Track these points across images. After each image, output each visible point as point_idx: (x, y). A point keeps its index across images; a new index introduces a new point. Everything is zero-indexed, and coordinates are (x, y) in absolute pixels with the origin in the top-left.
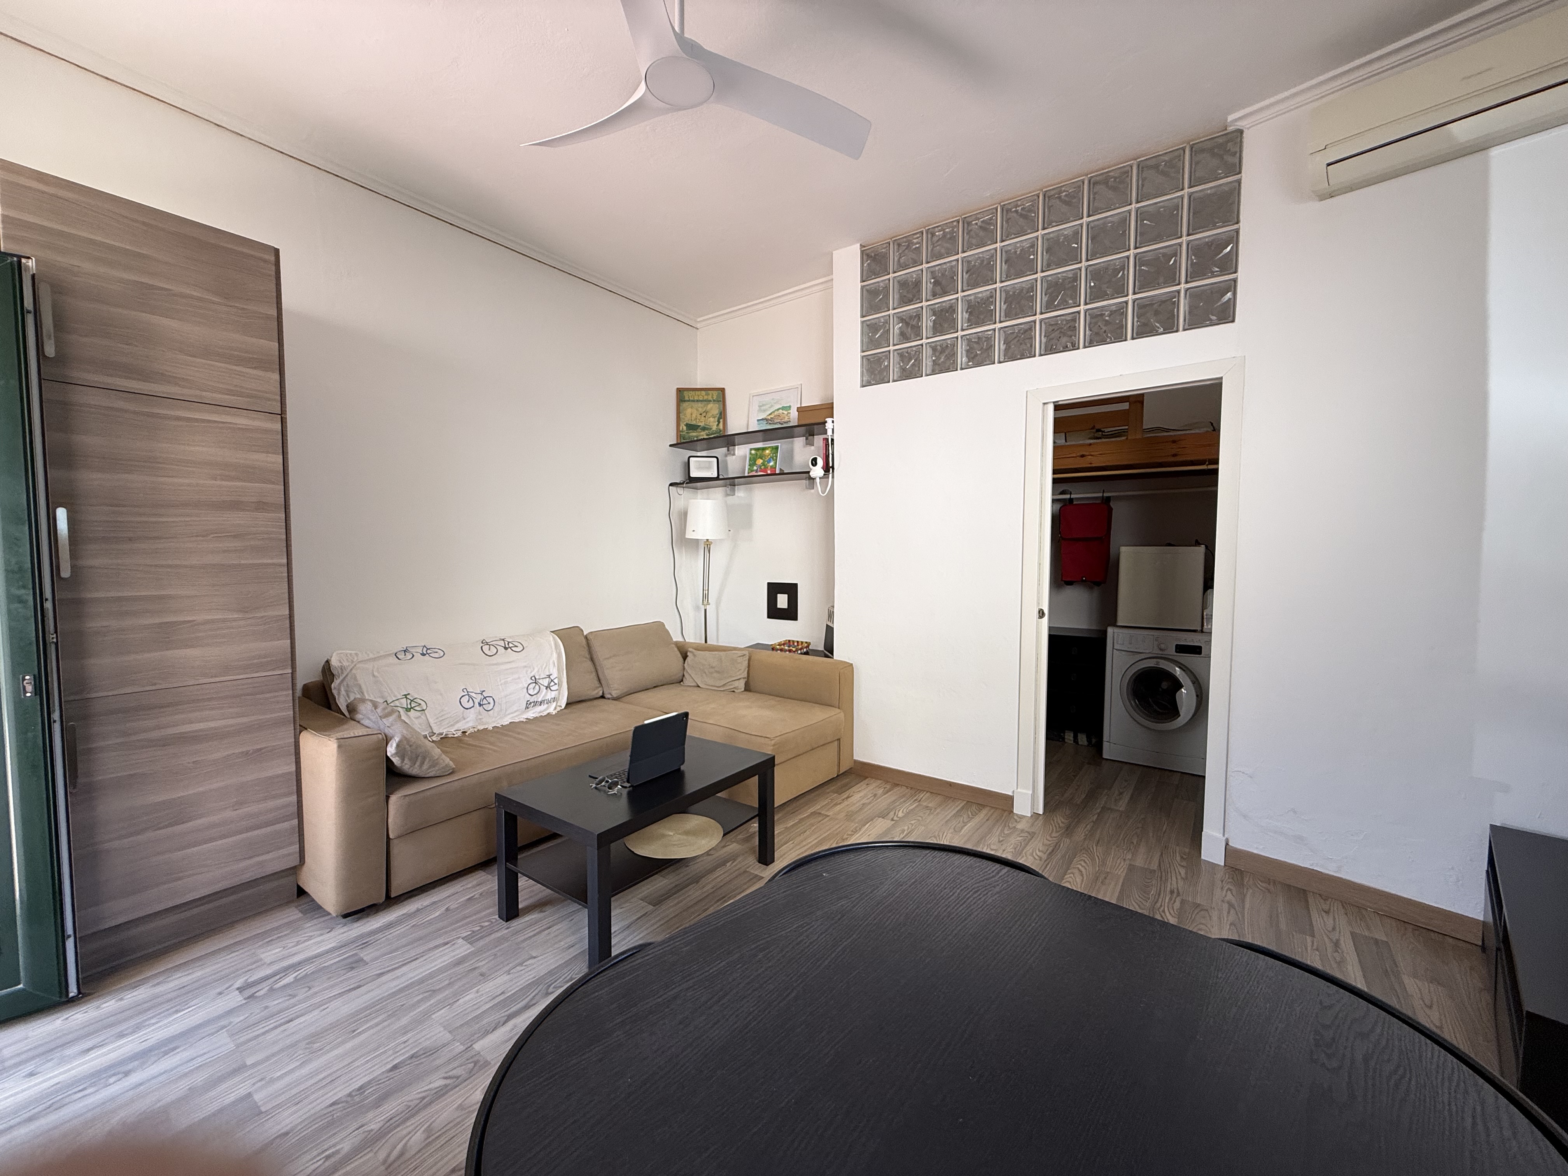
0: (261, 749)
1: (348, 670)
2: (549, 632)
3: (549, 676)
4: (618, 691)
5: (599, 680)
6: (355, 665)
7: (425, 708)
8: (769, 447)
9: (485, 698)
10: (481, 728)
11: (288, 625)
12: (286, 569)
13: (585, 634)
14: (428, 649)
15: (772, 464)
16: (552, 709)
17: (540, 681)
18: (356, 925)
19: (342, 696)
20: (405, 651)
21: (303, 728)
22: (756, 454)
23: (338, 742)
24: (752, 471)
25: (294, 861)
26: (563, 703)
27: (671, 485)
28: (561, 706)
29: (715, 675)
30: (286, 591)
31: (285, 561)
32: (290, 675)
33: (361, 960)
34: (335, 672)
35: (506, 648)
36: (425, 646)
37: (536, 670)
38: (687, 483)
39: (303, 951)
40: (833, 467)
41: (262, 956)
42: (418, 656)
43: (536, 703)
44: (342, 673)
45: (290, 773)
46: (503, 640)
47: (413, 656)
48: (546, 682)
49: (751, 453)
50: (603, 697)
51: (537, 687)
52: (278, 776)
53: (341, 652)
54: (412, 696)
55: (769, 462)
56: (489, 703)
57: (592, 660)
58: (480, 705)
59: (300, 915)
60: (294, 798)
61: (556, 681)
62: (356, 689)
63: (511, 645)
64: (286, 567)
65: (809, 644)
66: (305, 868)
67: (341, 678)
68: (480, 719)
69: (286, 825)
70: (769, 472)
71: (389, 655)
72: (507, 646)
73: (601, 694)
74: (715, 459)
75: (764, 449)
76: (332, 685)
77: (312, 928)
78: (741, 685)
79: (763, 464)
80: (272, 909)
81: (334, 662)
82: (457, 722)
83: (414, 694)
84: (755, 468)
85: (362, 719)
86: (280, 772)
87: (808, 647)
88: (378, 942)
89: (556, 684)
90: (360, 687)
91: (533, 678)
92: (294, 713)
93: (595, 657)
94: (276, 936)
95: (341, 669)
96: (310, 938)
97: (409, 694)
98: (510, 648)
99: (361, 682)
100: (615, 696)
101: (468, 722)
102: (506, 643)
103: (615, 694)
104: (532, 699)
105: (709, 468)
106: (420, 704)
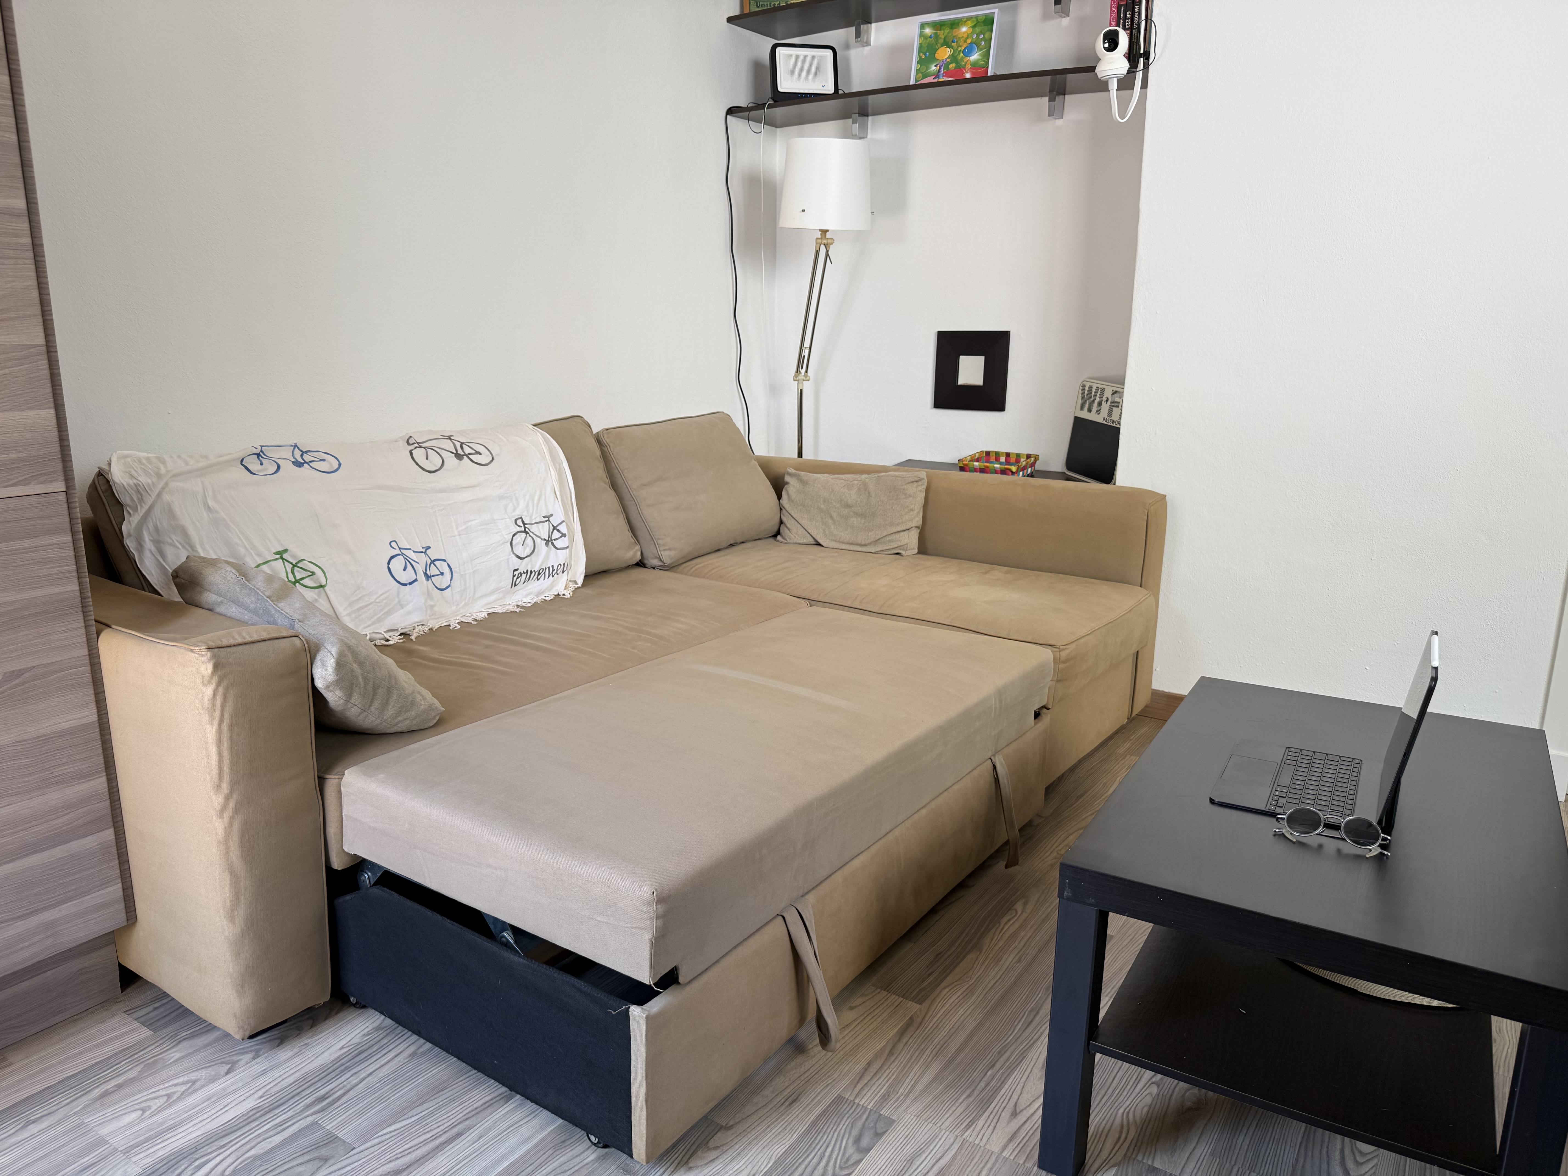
0: (20, 673)
1: (154, 496)
2: (531, 427)
3: (548, 518)
4: (672, 553)
5: (632, 529)
6: (167, 484)
7: (324, 583)
8: (969, 19)
9: (433, 562)
10: (435, 624)
11: (46, 372)
12: (26, 226)
13: (594, 433)
14: (303, 453)
15: (975, 57)
16: (561, 586)
17: (534, 529)
18: (284, 1053)
19: (147, 554)
20: (258, 455)
21: (103, 625)
22: (937, 36)
23: (214, 656)
24: (925, 76)
25: (115, 918)
26: (579, 572)
27: (731, 111)
28: (576, 582)
29: (854, 520)
30: (33, 282)
31: (21, 204)
32: (63, 496)
33: (332, 1139)
34: (124, 499)
35: (459, 457)
36: (296, 446)
37: (522, 504)
38: (770, 106)
39: (189, 1119)
40: (1146, 55)
41: (104, 1131)
42: (287, 467)
43: (530, 575)
44: (141, 500)
45: (85, 727)
46: (449, 438)
47: (279, 467)
48: (543, 530)
49: (921, 35)
50: (641, 564)
51: (529, 541)
52: (63, 734)
53: (126, 452)
54: (294, 556)
55: (968, 52)
56: (442, 574)
57: (614, 486)
58: (428, 577)
59: (146, 1032)
60: (100, 782)
61: (563, 528)
62: (176, 538)
63: (467, 450)
64: (26, 219)
65: (1037, 458)
66: (141, 931)
67: (142, 511)
68: (432, 607)
69: (90, 842)
70: (968, 76)
71: (228, 464)
72: (460, 452)
73: (638, 557)
74: (829, 53)
75: (954, 24)
76: (124, 527)
77: (186, 1063)
78: (912, 540)
79: (954, 58)
80: (74, 1019)
81: (118, 475)
82: (389, 613)
83: (296, 551)
84: (933, 68)
85: (219, 604)
86: (67, 725)
87: (1033, 465)
88: (352, 1094)
89: (564, 535)
90: (185, 534)
91: (520, 522)
92: (81, 584)
93: (619, 481)
94: (113, 1083)
95: (138, 491)
96: (193, 1086)
97: (286, 551)
98: (468, 455)
99: (185, 521)
100: (668, 561)
101: (409, 613)
102: (458, 445)
103: (668, 556)
104: (523, 566)
105: (817, 72)
106: (313, 573)
